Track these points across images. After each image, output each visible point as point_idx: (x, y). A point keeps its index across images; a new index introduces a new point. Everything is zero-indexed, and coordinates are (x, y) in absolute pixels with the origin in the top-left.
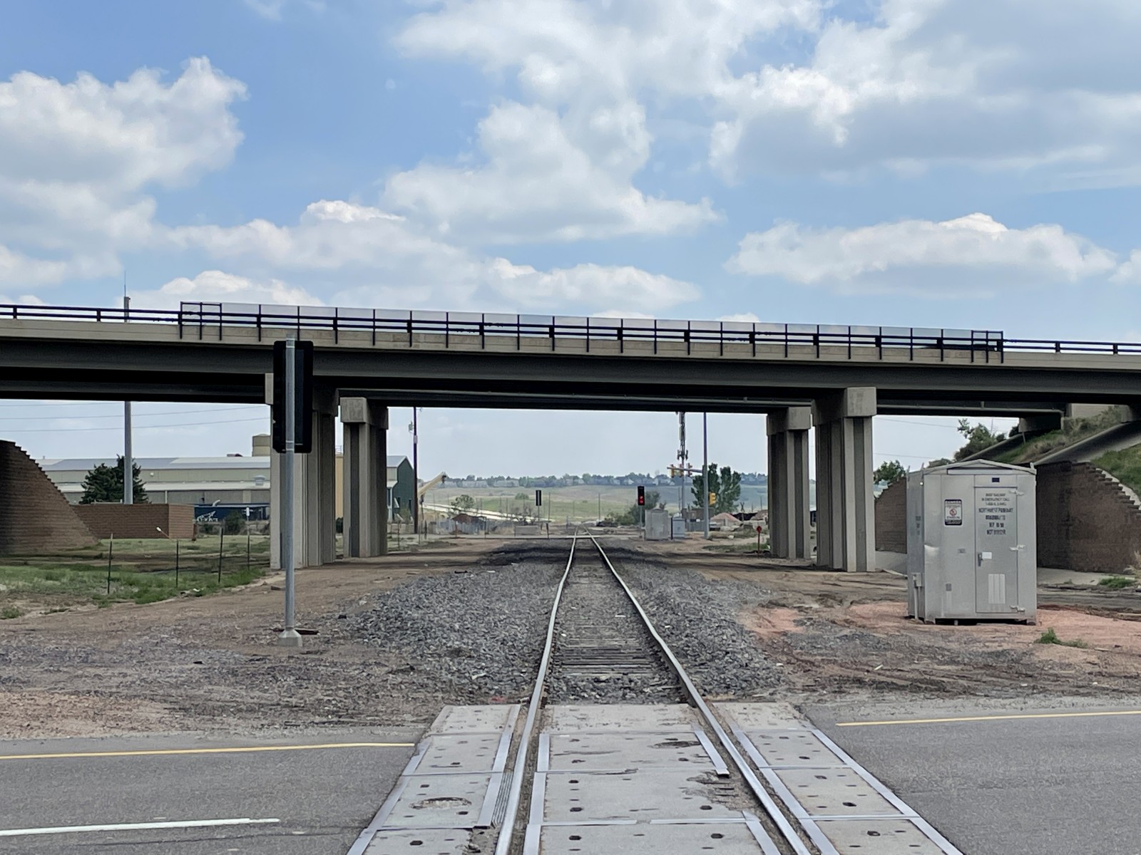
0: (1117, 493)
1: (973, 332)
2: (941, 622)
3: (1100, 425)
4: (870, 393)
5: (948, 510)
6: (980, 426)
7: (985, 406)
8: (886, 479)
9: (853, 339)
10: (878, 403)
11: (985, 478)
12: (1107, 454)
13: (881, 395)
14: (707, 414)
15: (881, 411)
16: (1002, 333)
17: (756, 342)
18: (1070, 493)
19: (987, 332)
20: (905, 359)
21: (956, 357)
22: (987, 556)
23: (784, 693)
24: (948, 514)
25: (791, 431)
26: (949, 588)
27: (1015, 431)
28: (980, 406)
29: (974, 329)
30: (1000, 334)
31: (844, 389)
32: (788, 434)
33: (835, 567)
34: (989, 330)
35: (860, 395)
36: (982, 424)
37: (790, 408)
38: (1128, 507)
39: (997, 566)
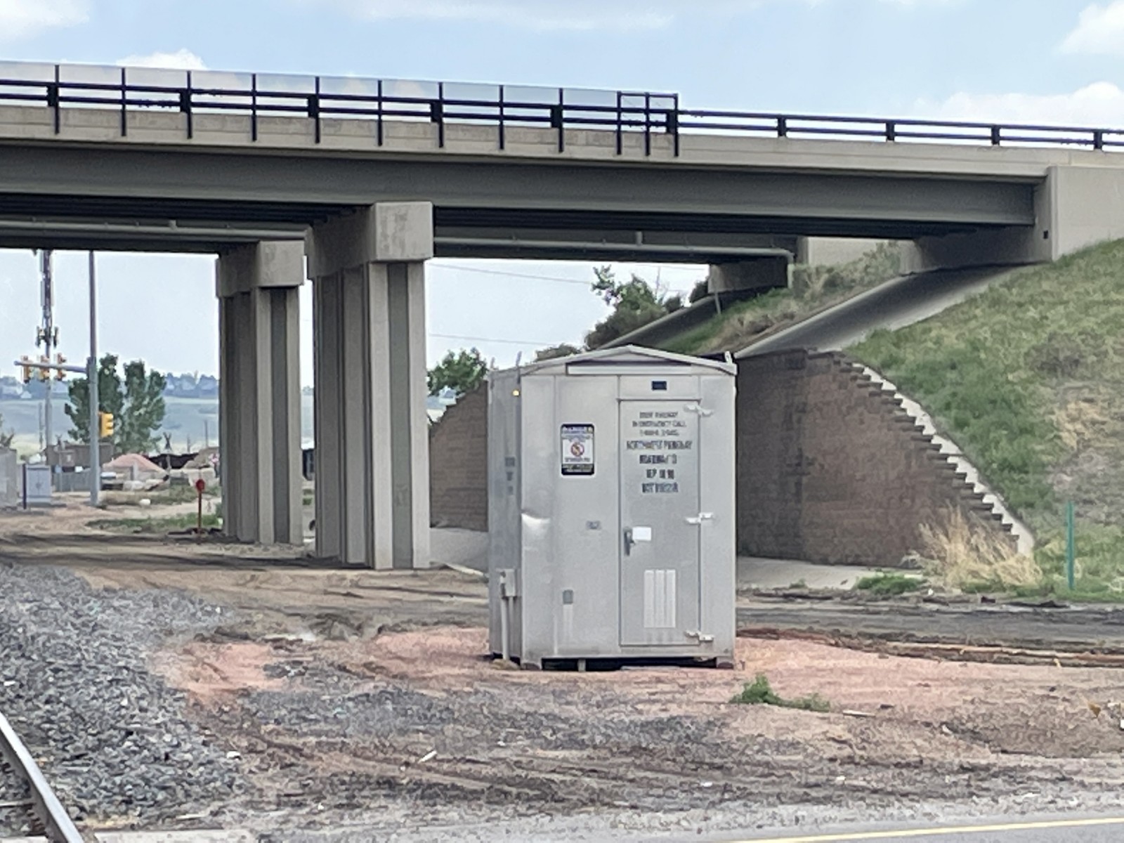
0: (890, 412)
1: (620, 95)
2: (553, 664)
3: (862, 279)
4: (421, 213)
5: (567, 445)
6: (635, 280)
7: (644, 242)
8: (452, 385)
9: (386, 106)
10: (435, 235)
11: (638, 382)
12: (875, 335)
13: (442, 218)
14: (96, 253)
15: (441, 251)
16: (675, 97)
17: (194, 110)
18: (804, 411)
19: (647, 96)
20: (488, 147)
21: (588, 144)
22: (641, 534)
23: (240, 810)
24: (567, 454)
25: (264, 289)
26: (568, 597)
27: (701, 291)
28: (634, 241)
29: (623, 90)
30: (673, 100)
31: (368, 206)
32: (258, 292)
33: (352, 560)
34: (651, 91)
35: (402, 218)
36: (640, 276)
37: (263, 243)
38: (914, 439)
39: (660, 556)
